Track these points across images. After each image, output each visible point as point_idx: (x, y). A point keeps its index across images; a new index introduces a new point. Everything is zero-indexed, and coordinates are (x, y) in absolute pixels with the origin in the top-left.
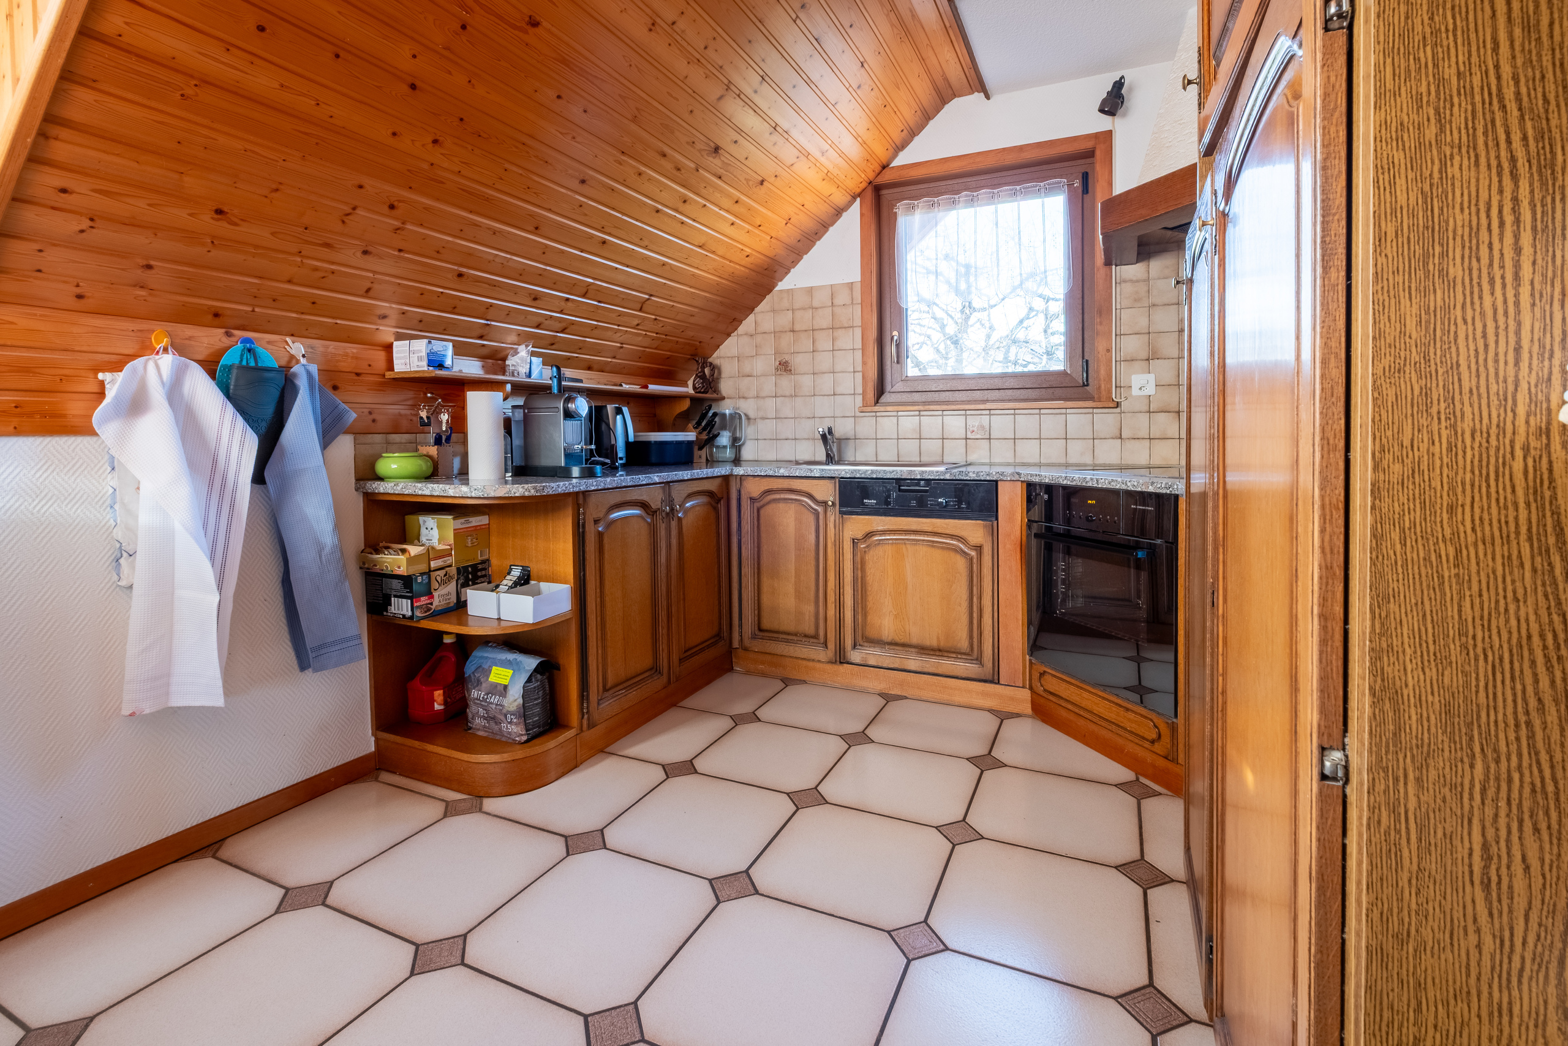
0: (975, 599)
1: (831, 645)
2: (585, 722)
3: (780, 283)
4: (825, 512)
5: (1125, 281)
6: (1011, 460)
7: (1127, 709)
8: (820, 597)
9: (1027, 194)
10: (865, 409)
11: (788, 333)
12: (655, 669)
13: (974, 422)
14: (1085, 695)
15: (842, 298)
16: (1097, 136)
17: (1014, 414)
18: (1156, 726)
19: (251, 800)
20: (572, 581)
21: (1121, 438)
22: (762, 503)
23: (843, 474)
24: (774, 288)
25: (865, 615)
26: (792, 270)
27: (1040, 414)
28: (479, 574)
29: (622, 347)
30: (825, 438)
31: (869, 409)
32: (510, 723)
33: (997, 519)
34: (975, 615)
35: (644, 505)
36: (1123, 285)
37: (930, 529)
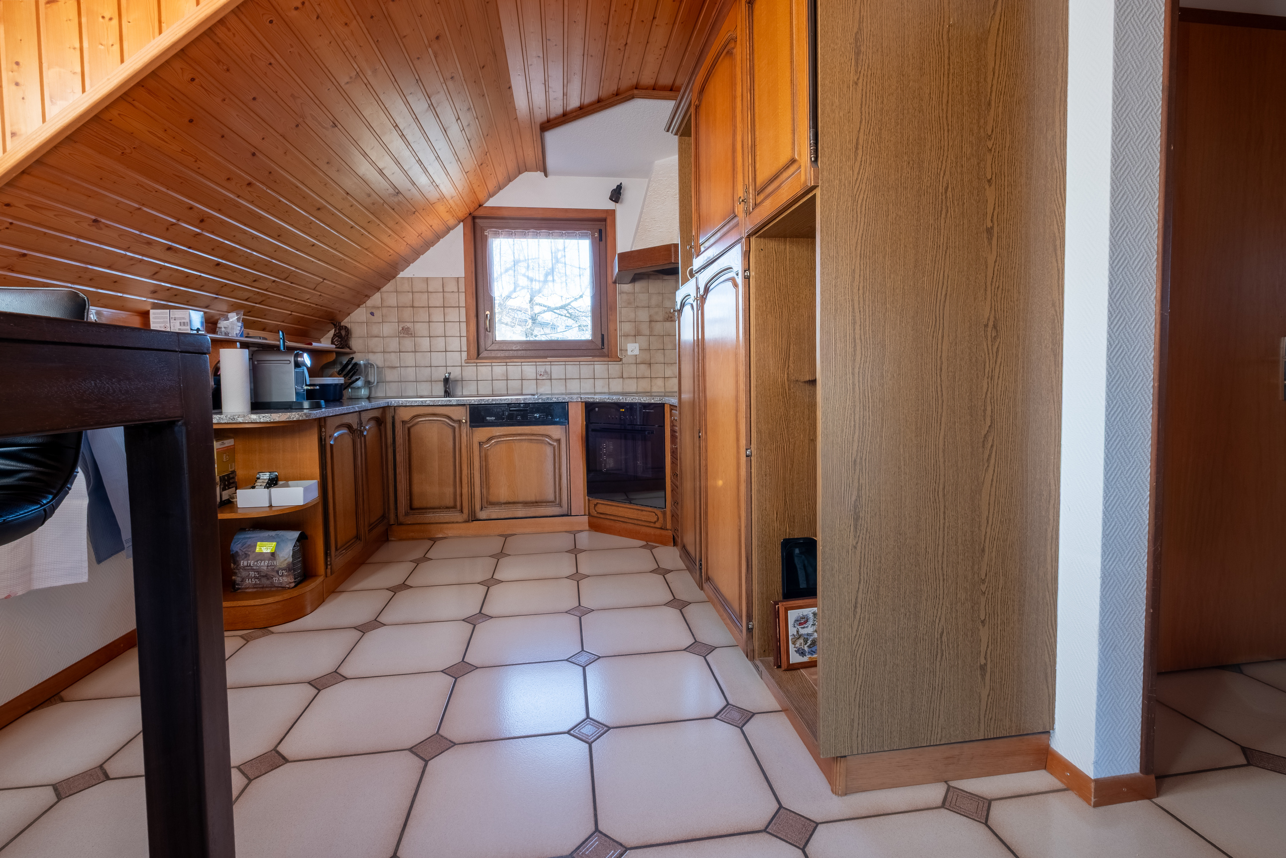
0: (557, 471)
1: (466, 511)
2: (329, 571)
3: (401, 273)
4: (460, 427)
5: (623, 293)
6: (564, 392)
7: (642, 510)
8: (457, 480)
9: (569, 236)
10: (469, 361)
11: (409, 308)
12: (357, 537)
13: (541, 369)
14: (621, 509)
15: (451, 287)
16: (607, 211)
17: (565, 365)
18: (656, 515)
19: (71, 664)
20: (319, 477)
21: (623, 378)
22: (411, 424)
23: (473, 402)
24: (397, 275)
25: (488, 488)
26: (411, 264)
27: (580, 365)
28: (231, 481)
29: (291, 314)
30: (446, 381)
31: (472, 361)
32: (282, 576)
33: (568, 424)
34: (557, 480)
35: (349, 427)
36: (622, 295)
37: (529, 432)
